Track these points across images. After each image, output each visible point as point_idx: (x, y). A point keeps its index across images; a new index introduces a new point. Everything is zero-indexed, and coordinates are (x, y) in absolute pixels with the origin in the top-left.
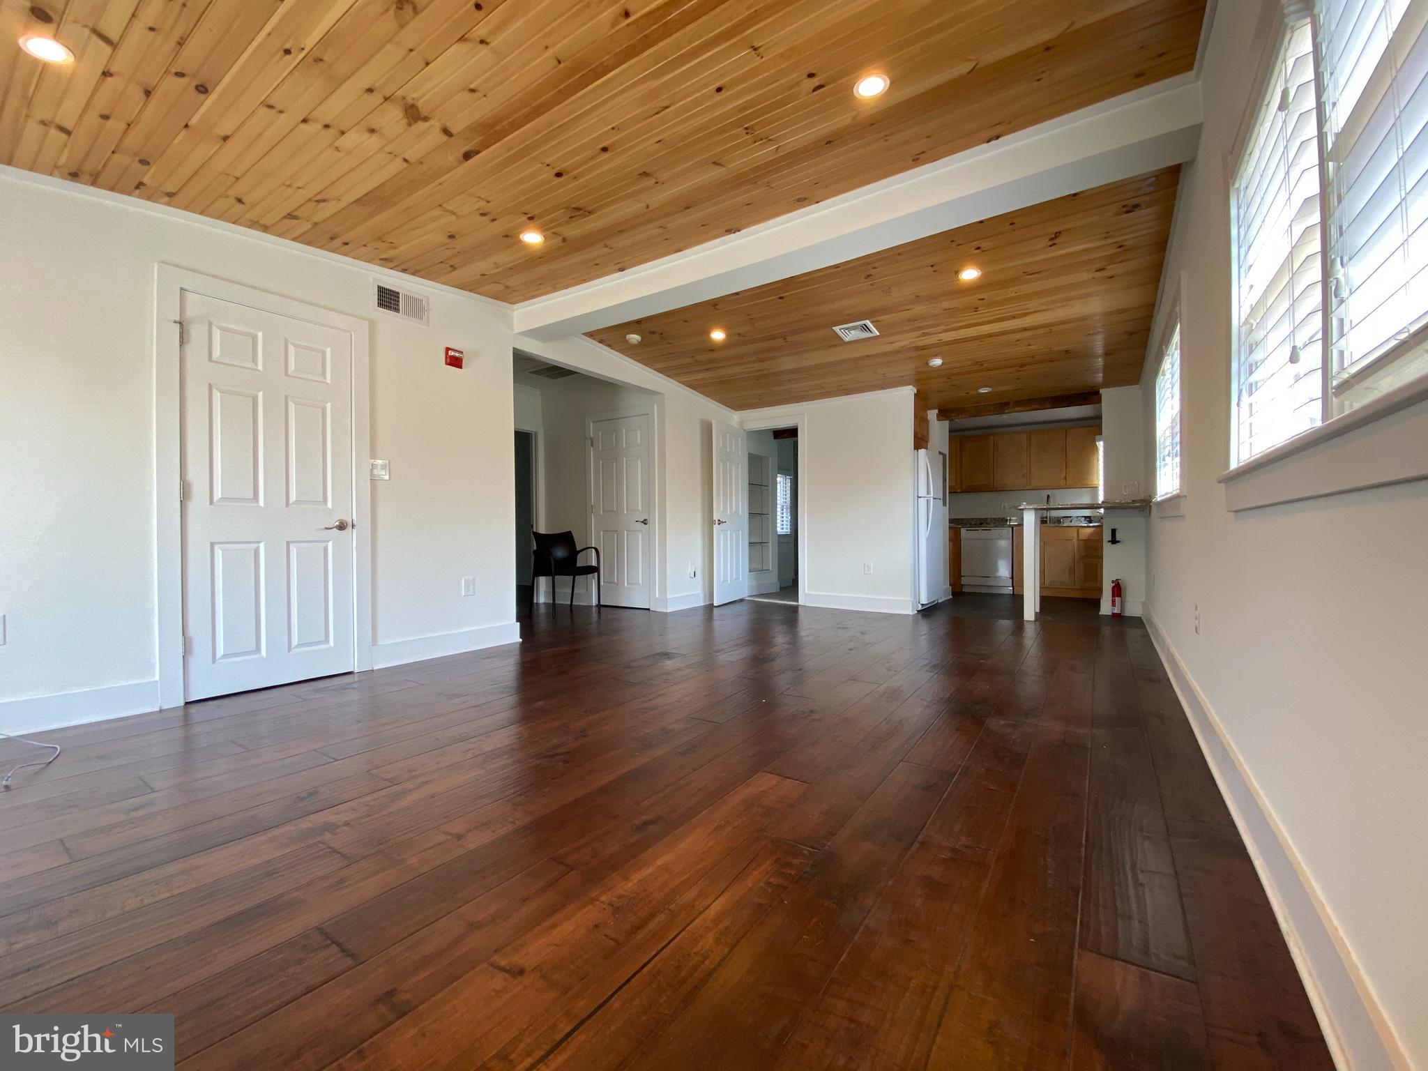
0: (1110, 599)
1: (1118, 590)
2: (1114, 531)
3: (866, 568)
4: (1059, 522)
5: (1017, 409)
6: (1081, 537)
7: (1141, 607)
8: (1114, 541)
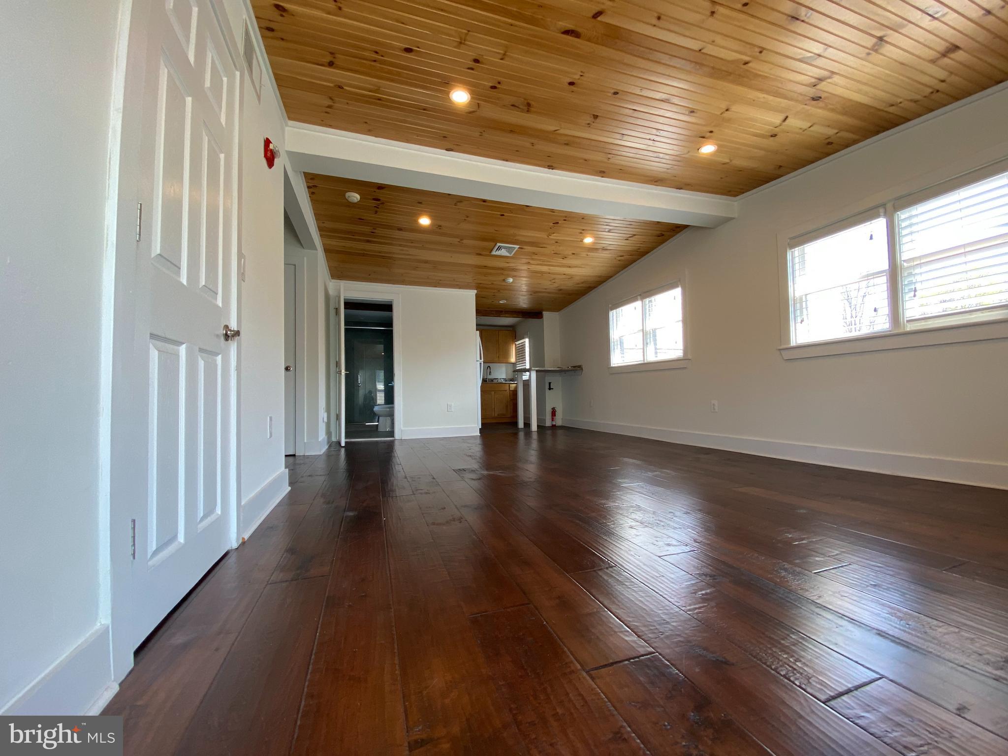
0: (551, 417)
1: (554, 413)
2: (550, 383)
3: (449, 407)
4: (492, 381)
5: (507, 315)
6: (511, 389)
7: (561, 421)
8: (550, 389)
